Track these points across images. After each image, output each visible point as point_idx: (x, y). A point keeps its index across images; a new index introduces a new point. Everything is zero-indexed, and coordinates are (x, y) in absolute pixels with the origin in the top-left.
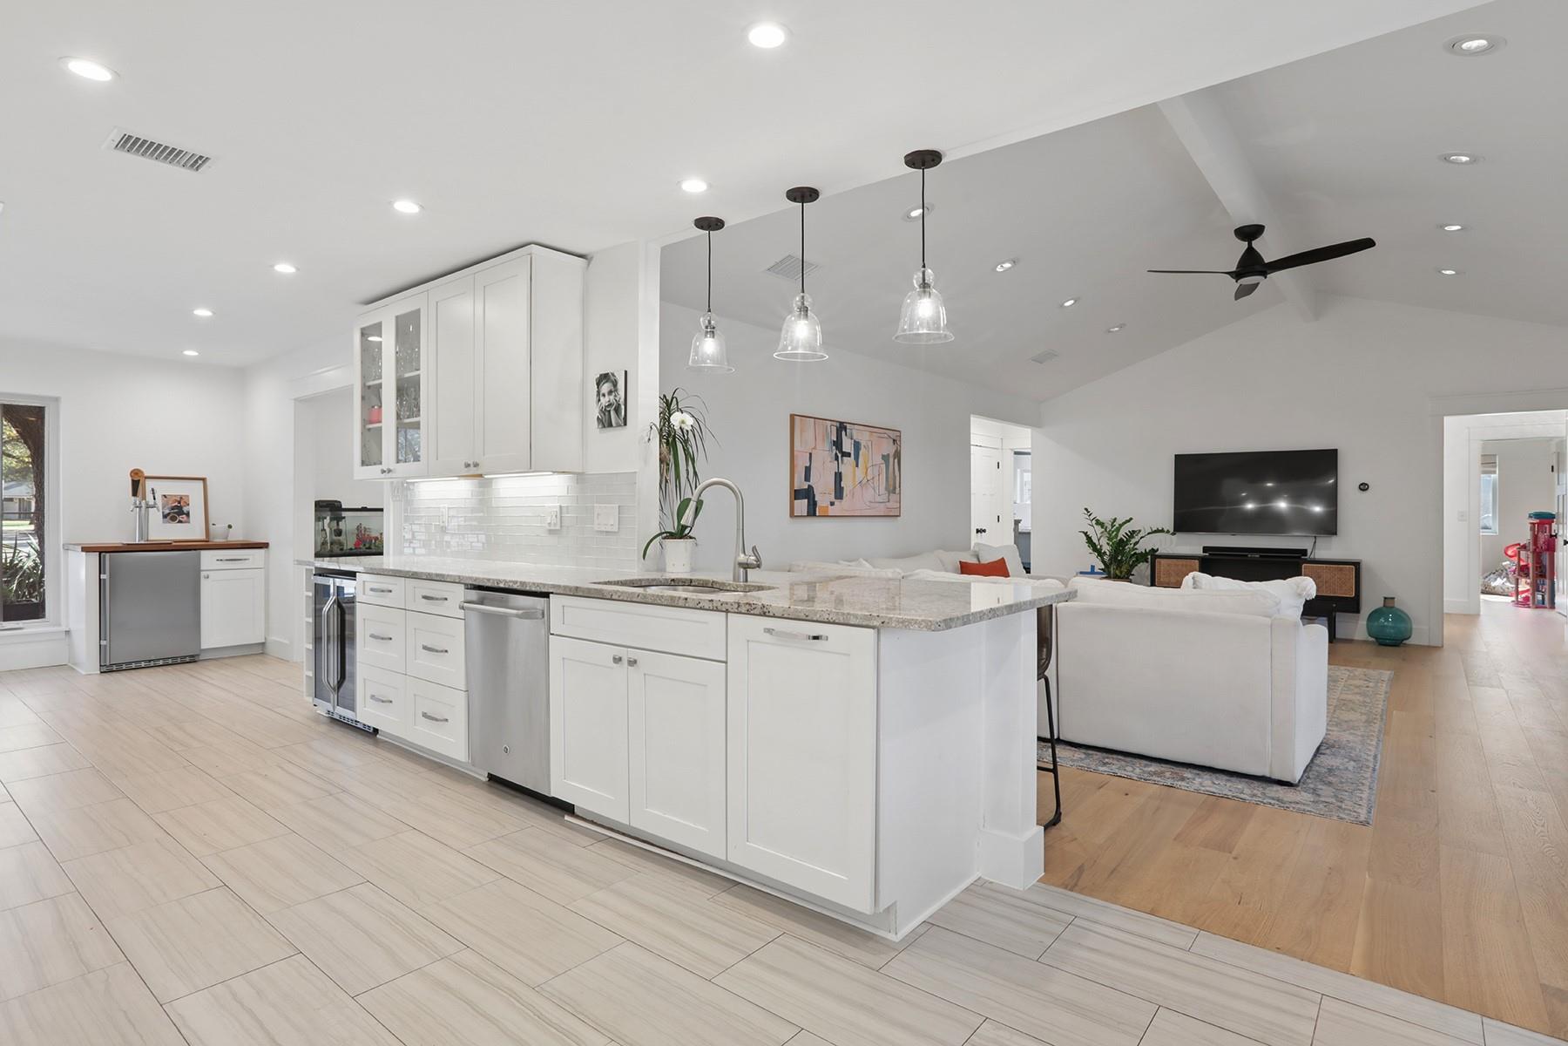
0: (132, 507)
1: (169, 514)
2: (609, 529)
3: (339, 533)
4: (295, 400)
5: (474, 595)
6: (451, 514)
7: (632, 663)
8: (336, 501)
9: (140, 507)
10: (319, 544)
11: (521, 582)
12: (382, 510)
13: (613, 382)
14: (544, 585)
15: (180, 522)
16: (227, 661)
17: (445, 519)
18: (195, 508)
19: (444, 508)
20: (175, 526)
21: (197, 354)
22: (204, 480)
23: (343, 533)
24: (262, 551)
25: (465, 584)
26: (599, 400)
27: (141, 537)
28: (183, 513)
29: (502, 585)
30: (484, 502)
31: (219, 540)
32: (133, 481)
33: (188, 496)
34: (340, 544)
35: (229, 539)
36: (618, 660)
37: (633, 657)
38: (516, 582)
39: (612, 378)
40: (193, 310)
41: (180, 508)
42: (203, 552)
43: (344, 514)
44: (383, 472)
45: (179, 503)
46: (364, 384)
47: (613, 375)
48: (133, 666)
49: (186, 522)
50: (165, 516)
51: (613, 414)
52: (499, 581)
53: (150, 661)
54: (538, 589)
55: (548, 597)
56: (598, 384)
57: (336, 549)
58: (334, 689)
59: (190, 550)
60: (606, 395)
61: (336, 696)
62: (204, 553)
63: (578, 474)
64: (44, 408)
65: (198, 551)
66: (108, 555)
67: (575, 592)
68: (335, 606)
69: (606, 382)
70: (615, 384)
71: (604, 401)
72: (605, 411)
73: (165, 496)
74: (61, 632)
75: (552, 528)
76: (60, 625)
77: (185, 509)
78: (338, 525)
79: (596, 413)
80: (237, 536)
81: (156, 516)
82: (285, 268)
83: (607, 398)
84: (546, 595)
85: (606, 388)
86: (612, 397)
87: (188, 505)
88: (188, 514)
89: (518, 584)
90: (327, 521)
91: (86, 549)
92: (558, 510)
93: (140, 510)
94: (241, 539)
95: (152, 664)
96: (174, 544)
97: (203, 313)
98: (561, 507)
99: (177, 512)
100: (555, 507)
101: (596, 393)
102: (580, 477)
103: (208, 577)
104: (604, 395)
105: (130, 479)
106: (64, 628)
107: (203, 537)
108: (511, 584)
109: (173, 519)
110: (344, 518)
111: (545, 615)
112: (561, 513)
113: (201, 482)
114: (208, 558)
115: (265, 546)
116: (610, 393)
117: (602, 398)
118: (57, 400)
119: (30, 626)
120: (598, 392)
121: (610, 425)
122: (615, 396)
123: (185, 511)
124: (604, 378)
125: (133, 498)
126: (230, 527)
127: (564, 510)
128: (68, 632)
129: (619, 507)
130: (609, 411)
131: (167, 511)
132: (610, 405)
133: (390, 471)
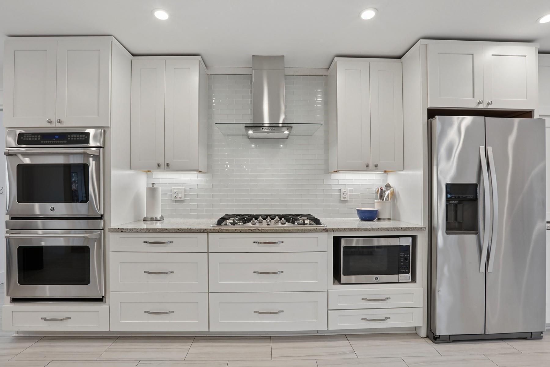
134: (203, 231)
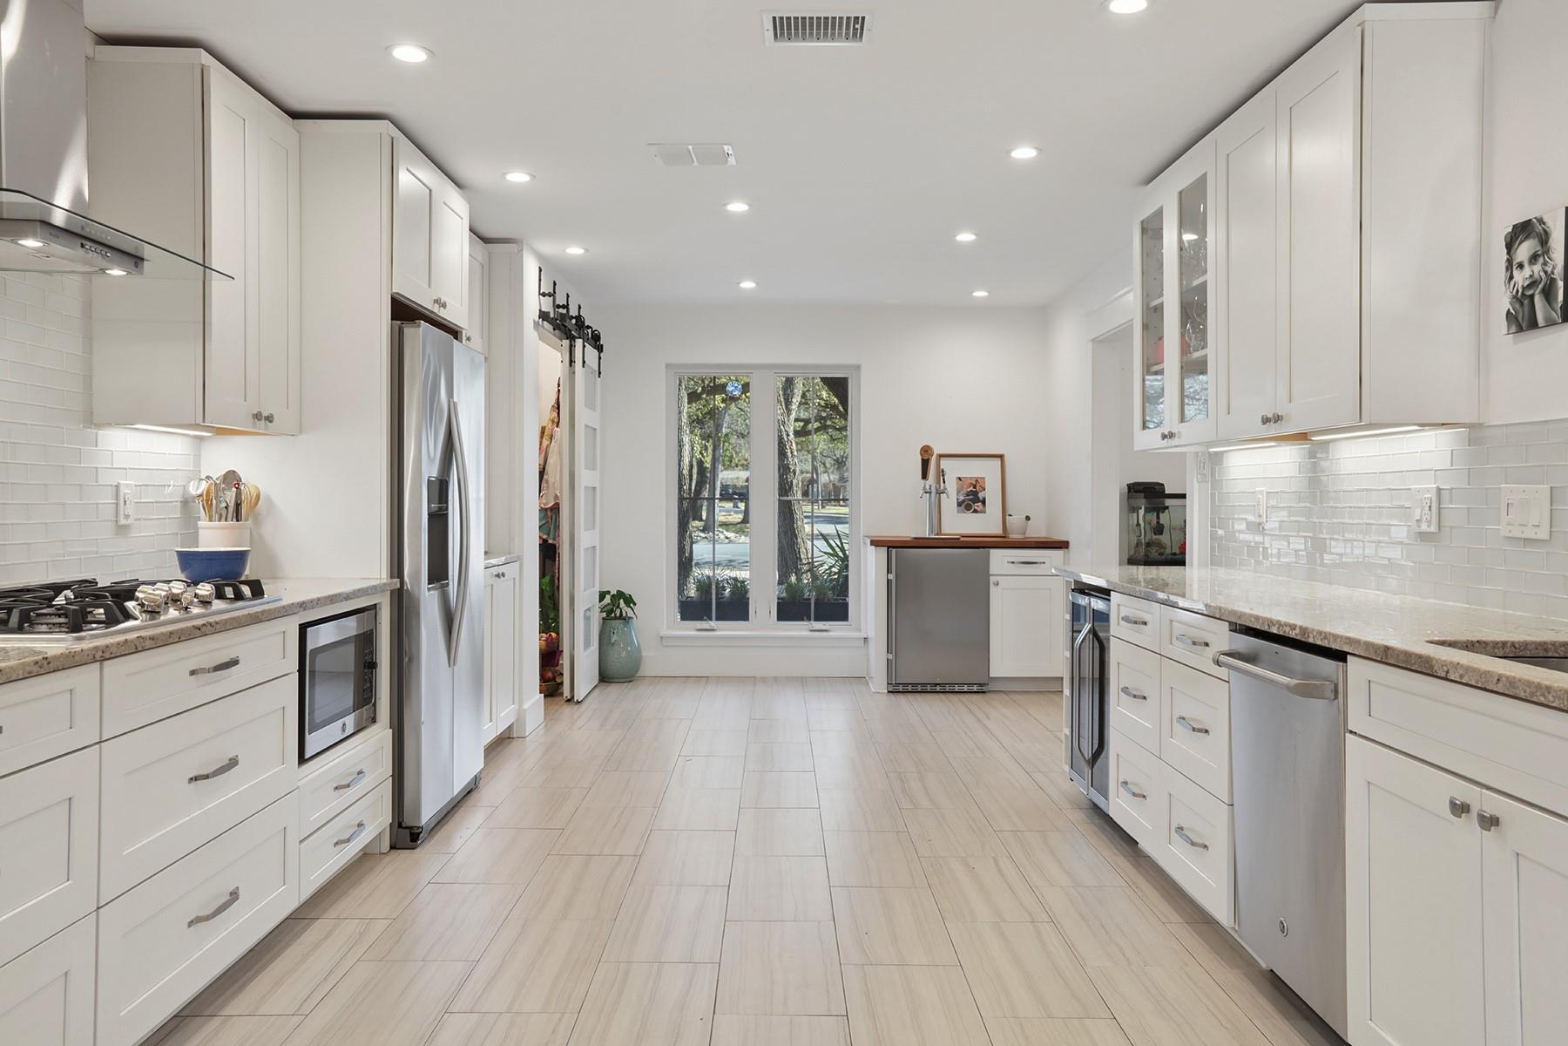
0: (922, 492)
1: (964, 501)
2: (1530, 534)
3: (1159, 529)
4: (1093, 340)
5: (1245, 643)
6: (1273, 502)
7: (1489, 822)
8: (1158, 484)
9: (930, 493)
10: (1134, 545)
11: (1301, 628)
12: (1183, 496)
13: (1539, 236)
14: (1336, 637)
15: (975, 511)
16: (1017, 697)
17: (1263, 512)
18: (992, 494)
19: (1261, 492)
20: (969, 517)
21: (986, 294)
22: (1001, 457)
23: (1166, 530)
24: (1059, 553)
25: (1231, 623)
26: (1511, 278)
27: (931, 531)
28: (979, 501)
29: (1274, 630)
30: (1315, 484)
31: (1015, 536)
32: (922, 459)
33: (984, 478)
34: (1160, 545)
35: (1027, 536)
36: (1460, 809)
37: (1489, 811)
38: (1293, 627)
39: (1539, 228)
40: (955, 236)
41: (975, 494)
42: (992, 551)
43: (1168, 502)
44: (1164, 437)
45: (975, 487)
46: (1148, 305)
47: (1541, 221)
48: (919, 688)
49: (981, 512)
50: (959, 504)
51: (1539, 302)
52: (1271, 623)
53: (936, 685)
54: (1325, 644)
55: (1345, 660)
56: (1510, 246)
57: (1154, 553)
58: (1088, 762)
59: (978, 548)
60: (1526, 265)
61: (1090, 771)
62: (995, 554)
63: (1471, 426)
64: (847, 378)
65: (987, 549)
66: (894, 550)
67: (1385, 656)
68: (1091, 636)
69: (1527, 238)
70: (1544, 239)
71: (1521, 278)
72: (1523, 300)
73: (960, 478)
74: (859, 639)
75: (1424, 527)
76: (860, 630)
77: (981, 495)
78: (1158, 518)
79: (1503, 302)
80: (1037, 531)
81: (950, 502)
82: (1024, 153)
83: (1527, 271)
84: (1340, 656)
85: (1524, 250)
86: (1537, 268)
87: (984, 490)
88: (984, 502)
89: (1298, 631)
90: (1142, 512)
91: (876, 543)
92: (1433, 495)
93: (930, 497)
94: (1043, 535)
95: (938, 688)
96: (962, 539)
97: (966, 237)
98: (1439, 490)
99: (972, 499)
100: (1428, 490)
101: (1504, 265)
102: (1475, 432)
103: (997, 584)
104: (1521, 266)
105: (920, 457)
106: (863, 635)
107: (999, 531)
108: (1287, 629)
109: (968, 508)
110: (1167, 508)
111: (1337, 692)
112: (1439, 502)
113: (999, 459)
114: (999, 559)
115: (1063, 545)
116: (1534, 258)
117: (1516, 273)
118: (858, 368)
119: (835, 629)
120: (1510, 262)
121: (1533, 324)
122: (1545, 263)
123: (981, 498)
124: (1523, 230)
125: (923, 481)
126: (1028, 518)
127: (1445, 495)
128: (866, 639)
129: (1551, 488)
130: (1532, 297)
131: (962, 498)
132: (1533, 284)
133: (1171, 435)
134: (100, 653)
